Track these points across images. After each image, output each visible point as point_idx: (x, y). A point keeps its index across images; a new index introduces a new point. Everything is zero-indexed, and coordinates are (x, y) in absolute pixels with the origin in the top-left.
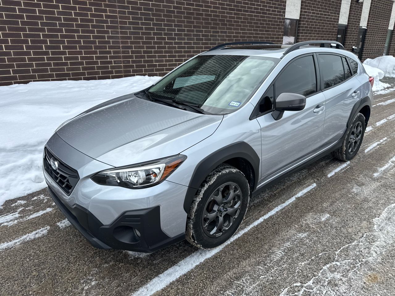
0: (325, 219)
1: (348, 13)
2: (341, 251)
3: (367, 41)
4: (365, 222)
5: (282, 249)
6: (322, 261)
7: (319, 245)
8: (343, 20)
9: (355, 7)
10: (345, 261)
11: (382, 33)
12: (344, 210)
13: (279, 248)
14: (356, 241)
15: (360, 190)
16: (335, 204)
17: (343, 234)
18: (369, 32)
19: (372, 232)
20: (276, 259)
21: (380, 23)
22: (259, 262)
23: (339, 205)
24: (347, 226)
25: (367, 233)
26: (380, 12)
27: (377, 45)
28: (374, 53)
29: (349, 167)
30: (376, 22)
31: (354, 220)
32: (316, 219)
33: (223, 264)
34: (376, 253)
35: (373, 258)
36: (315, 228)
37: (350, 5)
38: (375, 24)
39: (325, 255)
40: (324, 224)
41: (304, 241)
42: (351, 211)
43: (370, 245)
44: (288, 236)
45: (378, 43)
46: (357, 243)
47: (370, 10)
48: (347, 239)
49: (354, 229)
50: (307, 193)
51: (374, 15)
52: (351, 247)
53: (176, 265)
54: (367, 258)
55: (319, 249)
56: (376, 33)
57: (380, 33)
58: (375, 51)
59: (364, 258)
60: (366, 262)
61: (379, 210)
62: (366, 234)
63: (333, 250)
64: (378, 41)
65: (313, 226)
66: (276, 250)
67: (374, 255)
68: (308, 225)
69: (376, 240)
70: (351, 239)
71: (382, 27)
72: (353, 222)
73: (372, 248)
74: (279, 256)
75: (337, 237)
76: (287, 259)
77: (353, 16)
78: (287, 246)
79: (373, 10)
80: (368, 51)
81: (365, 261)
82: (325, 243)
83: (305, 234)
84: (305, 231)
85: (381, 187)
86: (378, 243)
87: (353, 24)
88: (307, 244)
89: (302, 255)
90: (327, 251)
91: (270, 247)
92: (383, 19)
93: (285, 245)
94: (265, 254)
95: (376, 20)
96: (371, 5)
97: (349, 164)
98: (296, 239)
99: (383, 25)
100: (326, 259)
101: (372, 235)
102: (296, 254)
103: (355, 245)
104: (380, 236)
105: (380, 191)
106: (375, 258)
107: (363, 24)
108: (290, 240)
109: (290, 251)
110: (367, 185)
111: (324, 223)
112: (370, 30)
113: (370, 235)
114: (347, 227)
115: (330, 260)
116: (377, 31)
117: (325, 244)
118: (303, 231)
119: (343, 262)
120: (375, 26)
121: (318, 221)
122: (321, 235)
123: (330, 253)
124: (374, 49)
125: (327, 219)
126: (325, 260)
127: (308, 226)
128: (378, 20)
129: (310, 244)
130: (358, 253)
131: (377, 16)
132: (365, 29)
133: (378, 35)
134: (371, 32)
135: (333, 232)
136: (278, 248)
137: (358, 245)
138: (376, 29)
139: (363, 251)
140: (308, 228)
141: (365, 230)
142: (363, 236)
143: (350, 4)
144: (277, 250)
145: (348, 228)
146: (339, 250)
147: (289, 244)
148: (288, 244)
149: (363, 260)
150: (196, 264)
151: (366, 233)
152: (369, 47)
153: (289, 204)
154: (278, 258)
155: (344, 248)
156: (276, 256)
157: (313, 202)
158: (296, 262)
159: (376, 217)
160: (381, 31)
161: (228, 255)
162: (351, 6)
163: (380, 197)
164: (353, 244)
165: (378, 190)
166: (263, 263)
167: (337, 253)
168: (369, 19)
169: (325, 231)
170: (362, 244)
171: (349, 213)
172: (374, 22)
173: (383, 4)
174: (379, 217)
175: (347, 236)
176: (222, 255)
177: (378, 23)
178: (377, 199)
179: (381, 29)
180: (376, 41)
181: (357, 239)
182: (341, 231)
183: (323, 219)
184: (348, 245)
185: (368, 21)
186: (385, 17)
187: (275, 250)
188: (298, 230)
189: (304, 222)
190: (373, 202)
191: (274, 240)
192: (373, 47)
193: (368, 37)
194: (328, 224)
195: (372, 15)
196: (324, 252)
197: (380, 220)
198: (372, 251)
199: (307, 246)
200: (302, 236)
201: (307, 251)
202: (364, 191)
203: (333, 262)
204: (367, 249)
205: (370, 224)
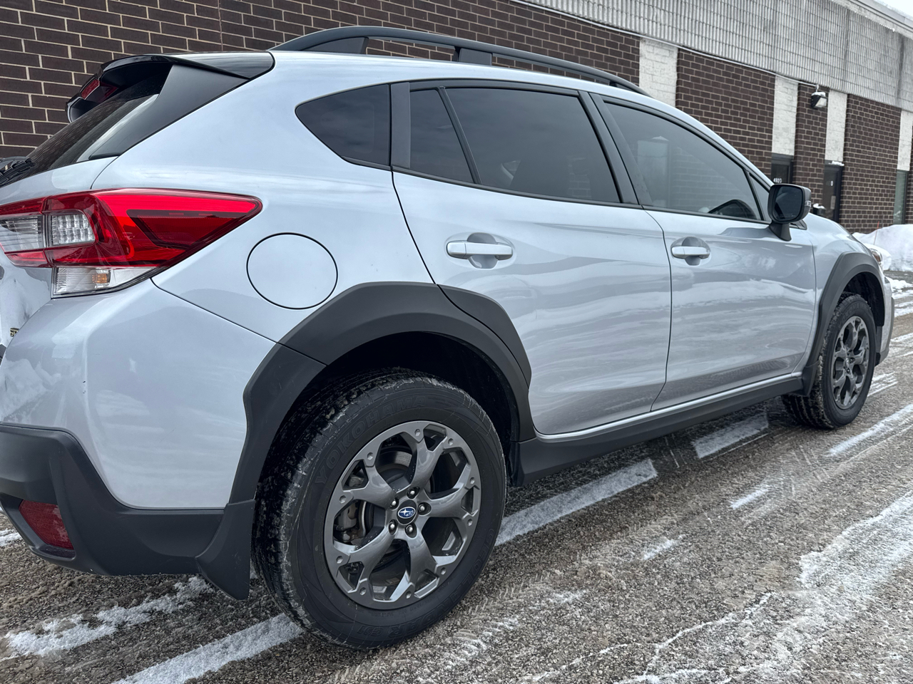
0: (653, 554)
1: (793, 131)
2: (674, 642)
3: (848, 193)
4: (774, 562)
5: (486, 633)
6: (601, 672)
7: (607, 626)
8: (783, 144)
9: (808, 117)
10: (680, 671)
11: (882, 178)
12: (718, 532)
13: (478, 633)
14: (731, 614)
15: (780, 485)
16: (697, 519)
17: (698, 594)
18: (850, 174)
19: (791, 590)
20: (454, 664)
21: (876, 154)
22: (395, 672)
23: (708, 521)
24: (715, 573)
25: (773, 593)
26: (870, 130)
27: (875, 204)
28: (869, 221)
29: (763, 436)
30: (866, 152)
31: (743, 558)
32: (627, 555)
33: (277, 677)
34: (790, 649)
35: (775, 663)
36: (614, 579)
37: (795, 114)
38: (862, 157)
39: (619, 655)
40: (646, 569)
41: (567, 614)
42: (739, 536)
43: (776, 626)
44: (520, 600)
45: (877, 199)
46: (734, 621)
47: (847, 125)
48: (705, 609)
49: (736, 582)
50: (623, 493)
51: (858, 137)
52: (710, 630)
53: (128, 677)
54: (755, 665)
55: (603, 637)
56: (867, 176)
57: (877, 177)
58: (871, 217)
59: (744, 665)
60: (749, 676)
61: (825, 533)
62: (769, 594)
63: (649, 639)
64: (876, 195)
65: (610, 572)
66: (466, 638)
67: (783, 654)
68: (595, 569)
69: (799, 610)
70: (717, 610)
71: (880, 164)
72: (736, 562)
73: (780, 635)
74: (470, 655)
75: (675, 603)
76: (489, 664)
77: (806, 137)
78: (507, 627)
79: (853, 126)
80: (855, 217)
81: (747, 674)
82: (631, 617)
83: (578, 595)
84: (579, 587)
85: (843, 478)
86: (803, 619)
87: (809, 154)
88: (571, 622)
89: (543, 654)
90: (628, 642)
91: (452, 629)
92: (882, 146)
93: (501, 624)
94: (426, 650)
95: (863, 147)
96: (847, 116)
97: (766, 429)
98: (544, 608)
99: (884, 160)
100: (619, 664)
101: (789, 597)
102: (525, 649)
103: (726, 627)
104: (812, 600)
105: (839, 487)
106: (783, 662)
107: (834, 154)
108: (523, 609)
109: (510, 642)
110: (805, 474)
111: (645, 566)
112: (852, 170)
113: (783, 598)
114: (713, 575)
115: (631, 669)
116: (869, 172)
117: (629, 621)
118: (573, 585)
119: (674, 675)
120: (864, 162)
121: (631, 560)
122: (627, 597)
123: (637, 647)
124: (869, 212)
125: (660, 556)
126: (613, 668)
127: (594, 573)
128: (869, 148)
129: (580, 623)
130: (728, 649)
131: (864, 138)
132: (841, 167)
133: (873, 181)
134: (855, 175)
135: (666, 588)
136: (475, 631)
137: (736, 625)
138: (867, 167)
139: (745, 644)
140: (592, 578)
141: (770, 583)
142: (757, 602)
143: (795, 110)
144: (471, 637)
145: (715, 579)
146: (670, 640)
147: (515, 621)
148: (511, 622)
149: (742, 669)
150: (192, 677)
151: (770, 591)
152: (855, 207)
153: (562, 518)
154: (462, 659)
155: (688, 633)
156: (459, 655)
157: (634, 513)
158: (515, 673)
159: (811, 550)
160: (879, 173)
161: (307, 652)
162: (798, 115)
163: (835, 502)
164: (723, 621)
165: (834, 484)
166: (407, 674)
167: (661, 647)
168: (845, 145)
169: (643, 587)
170: (750, 622)
171: (733, 539)
172: (859, 151)
173: (876, 113)
174: (821, 551)
175: (706, 600)
176: (290, 651)
177: (870, 153)
178: (823, 506)
179: (878, 168)
180: (871, 194)
181: (735, 608)
182: (693, 587)
183: (647, 556)
184: (703, 624)
185: (845, 150)
186: (885, 142)
187: (462, 638)
188: (559, 582)
189: (587, 562)
190: (812, 513)
191: (474, 609)
192: (866, 208)
193: (849, 184)
194: (659, 569)
195: (852, 136)
196: (618, 646)
197: (825, 559)
198: (777, 644)
199: (571, 628)
200: (566, 599)
201: (563, 641)
202: (791, 488)
203: (638, 674)
204: (762, 638)
205: (788, 568)
